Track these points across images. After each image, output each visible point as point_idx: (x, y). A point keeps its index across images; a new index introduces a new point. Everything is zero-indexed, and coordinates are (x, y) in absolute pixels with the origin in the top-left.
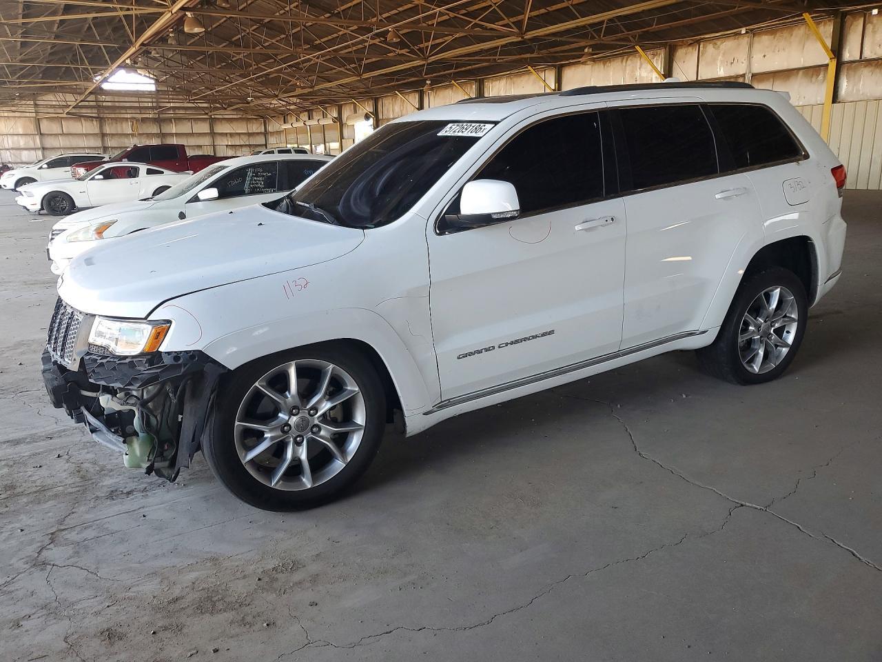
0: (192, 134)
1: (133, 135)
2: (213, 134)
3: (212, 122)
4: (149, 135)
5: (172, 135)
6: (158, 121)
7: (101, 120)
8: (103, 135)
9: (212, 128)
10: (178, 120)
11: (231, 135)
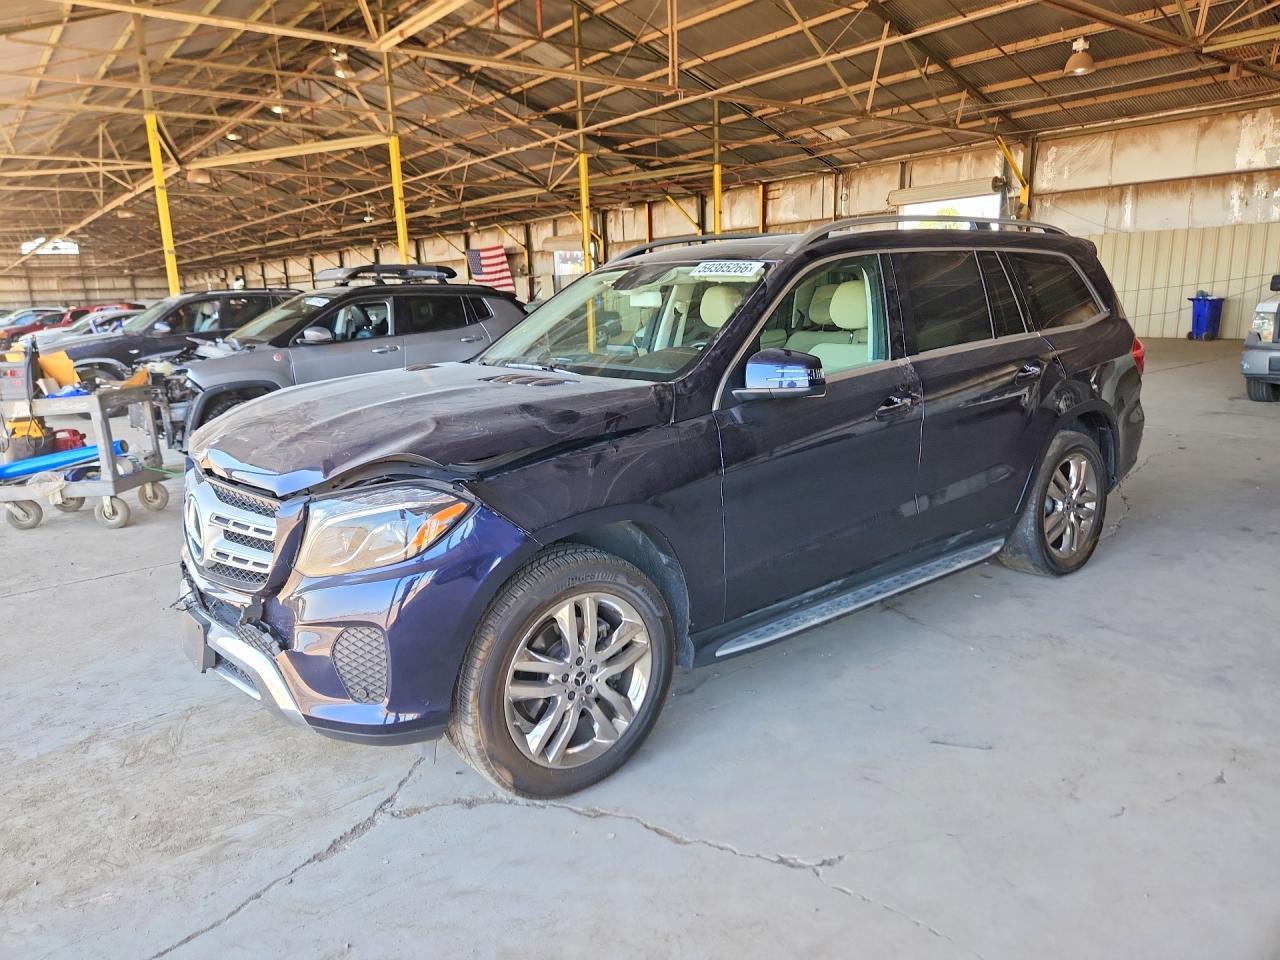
0: (114, 290)
1: (58, 291)
2: (134, 289)
3: (133, 278)
4: (73, 291)
5: (95, 290)
6: (82, 278)
7: (29, 279)
8: (31, 291)
9: (133, 284)
10: (101, 278)
11: (152, 289)
